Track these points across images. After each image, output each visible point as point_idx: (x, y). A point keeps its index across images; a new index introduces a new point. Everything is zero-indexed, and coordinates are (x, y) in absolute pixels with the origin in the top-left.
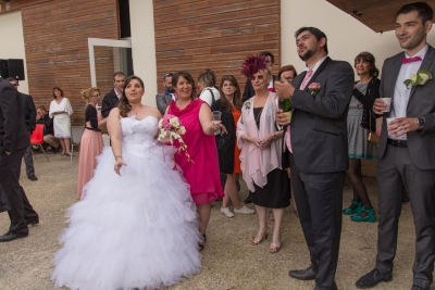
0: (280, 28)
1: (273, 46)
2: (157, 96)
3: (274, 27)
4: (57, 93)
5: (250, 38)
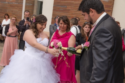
0: (113, 3)
2: (50, 26)
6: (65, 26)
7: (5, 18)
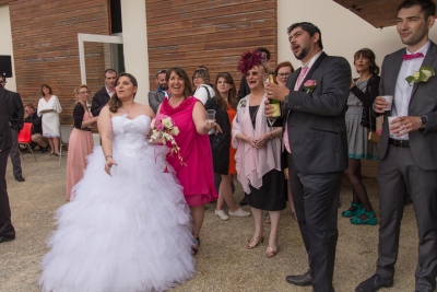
2: (149, 94)
4: (46, 91)
7: (44, 95)
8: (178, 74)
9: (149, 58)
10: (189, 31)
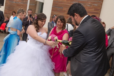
0: (101, 7)
1: (97, 13)
3: (99, 6)
5: (89, 8)
6: (62, 24)
7: (13, 15)
8: (61, 20)
9: (52, 10)
10: (68, 3)
